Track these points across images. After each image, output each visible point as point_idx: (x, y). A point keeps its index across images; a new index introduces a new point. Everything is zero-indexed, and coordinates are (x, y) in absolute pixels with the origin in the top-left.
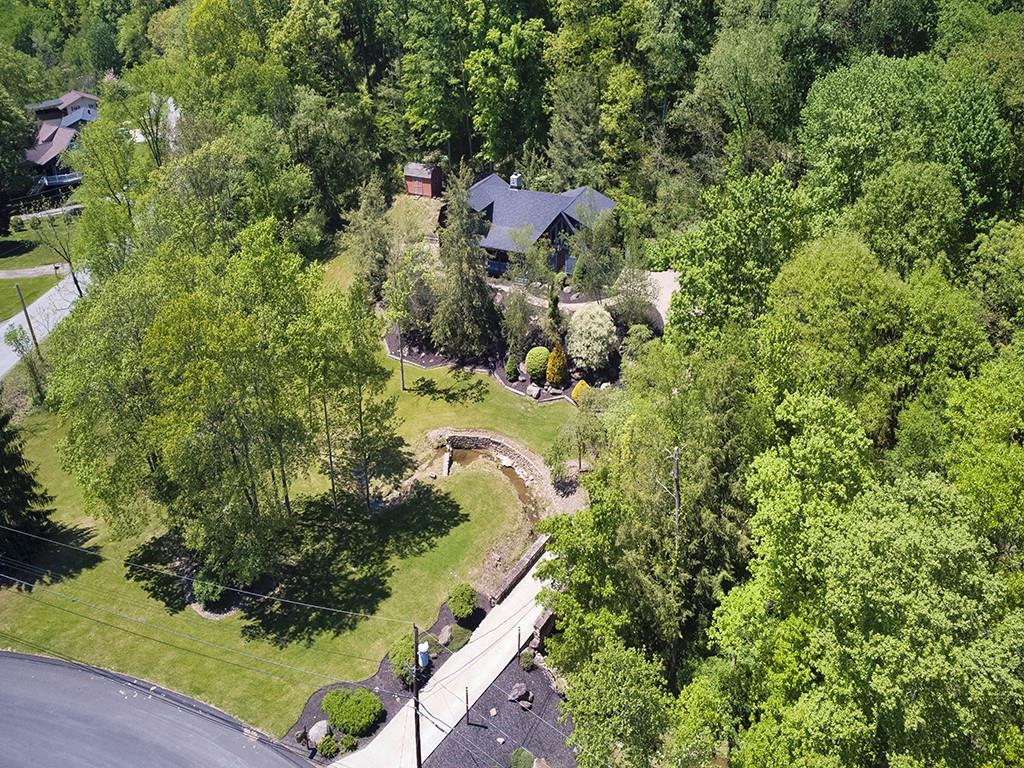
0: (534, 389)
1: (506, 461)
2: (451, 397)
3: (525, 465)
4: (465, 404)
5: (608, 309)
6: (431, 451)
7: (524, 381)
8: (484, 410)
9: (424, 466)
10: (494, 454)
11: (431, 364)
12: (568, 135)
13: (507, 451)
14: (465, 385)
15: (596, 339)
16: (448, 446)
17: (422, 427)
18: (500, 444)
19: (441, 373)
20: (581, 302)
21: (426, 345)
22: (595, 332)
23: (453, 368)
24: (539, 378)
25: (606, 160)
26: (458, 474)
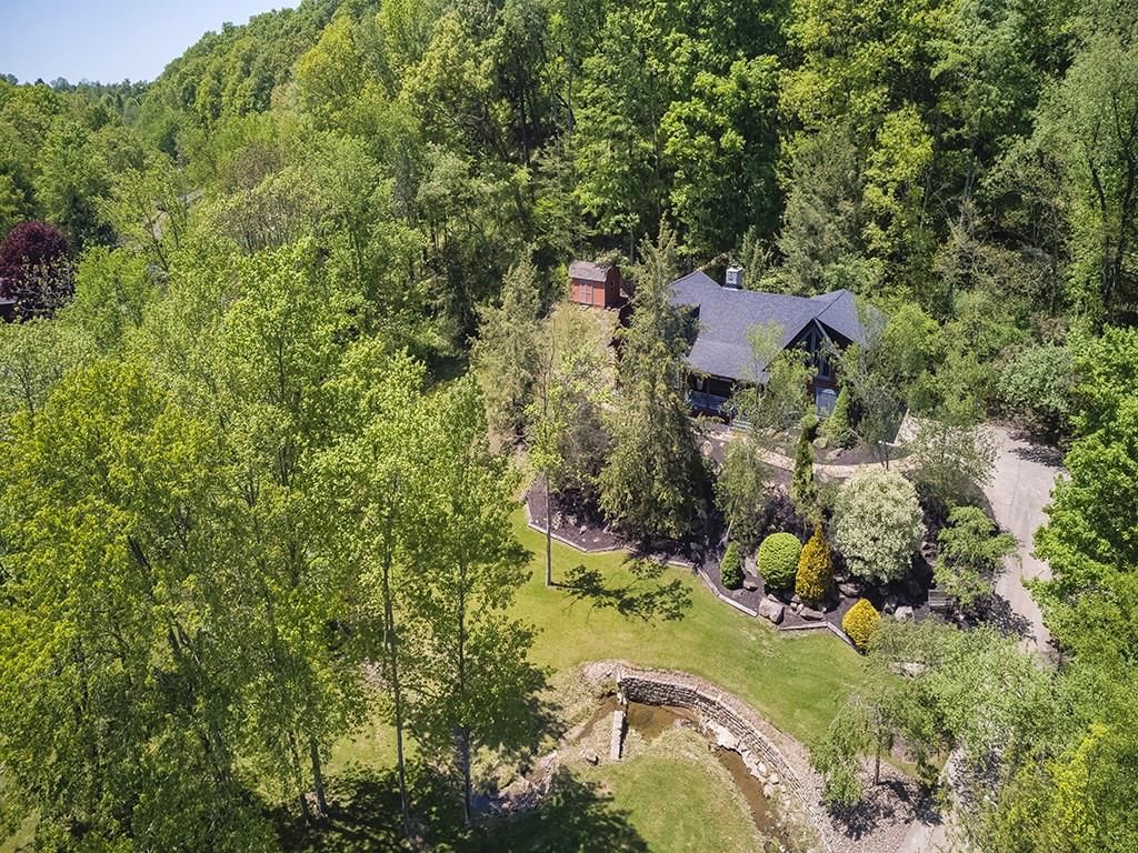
0: (772, 606)
1: (725, 738)
2: (627, 606)
3: (761, 751)
4: (651, 621)
5: (908, 475)
6: (589, 702)
7: (753, 589)
8: (684, 634)
9: (576, 731)
10: (702, 719)
11: (596, 546)
12: (815, 216)
13: (726, 719)
14: (651, 586)
15: (891, 528)
16: (619, 696)
17: (576, 655)
18: (714, 703)
19: (612, 562)
20: (845, 463)
21: (589, 514)
22: (889, 515)
23: (632, 556)
24: (782, 588)
25: (875, 253)
26: (639, 758)
